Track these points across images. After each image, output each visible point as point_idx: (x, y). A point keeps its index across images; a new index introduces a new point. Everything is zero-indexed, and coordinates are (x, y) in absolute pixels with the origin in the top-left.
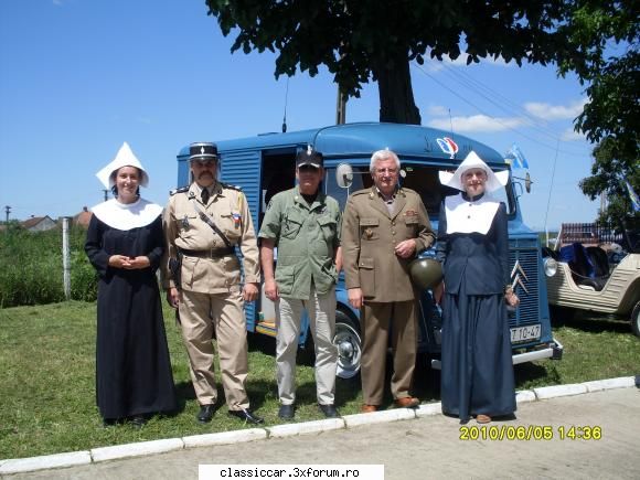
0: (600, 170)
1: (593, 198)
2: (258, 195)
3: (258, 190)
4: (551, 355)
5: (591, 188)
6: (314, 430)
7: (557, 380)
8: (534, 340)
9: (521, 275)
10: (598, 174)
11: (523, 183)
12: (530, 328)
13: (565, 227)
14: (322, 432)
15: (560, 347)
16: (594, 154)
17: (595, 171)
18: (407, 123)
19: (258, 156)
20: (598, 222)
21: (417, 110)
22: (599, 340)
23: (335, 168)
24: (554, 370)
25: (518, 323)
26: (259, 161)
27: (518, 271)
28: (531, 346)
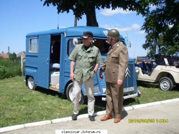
0: (147, 42)
1: (146, 49)
2: (49, 48)
3: (50, 46)
4: (137, 95)
5: (145, 46)
6: (66, 120)
7: (139, 103)
8: (132, 91)
9: (128, 72)
10: (147, 43)
11: (129, 45)
12: (131, 88)
13: (138, 57)
14: (69, 121)
15: (140, 93)
16: (146, 37)
17: (146, 42)
18: (94, 26)
19: (50, 36)
20: (147, 56)
21: (97, 23)
22: (150, 90)
23: (72, 40)
24: (138, 100)
25: (128, 86)
26: (50, 38)
27: (128, 71)
28: (131, 93)
